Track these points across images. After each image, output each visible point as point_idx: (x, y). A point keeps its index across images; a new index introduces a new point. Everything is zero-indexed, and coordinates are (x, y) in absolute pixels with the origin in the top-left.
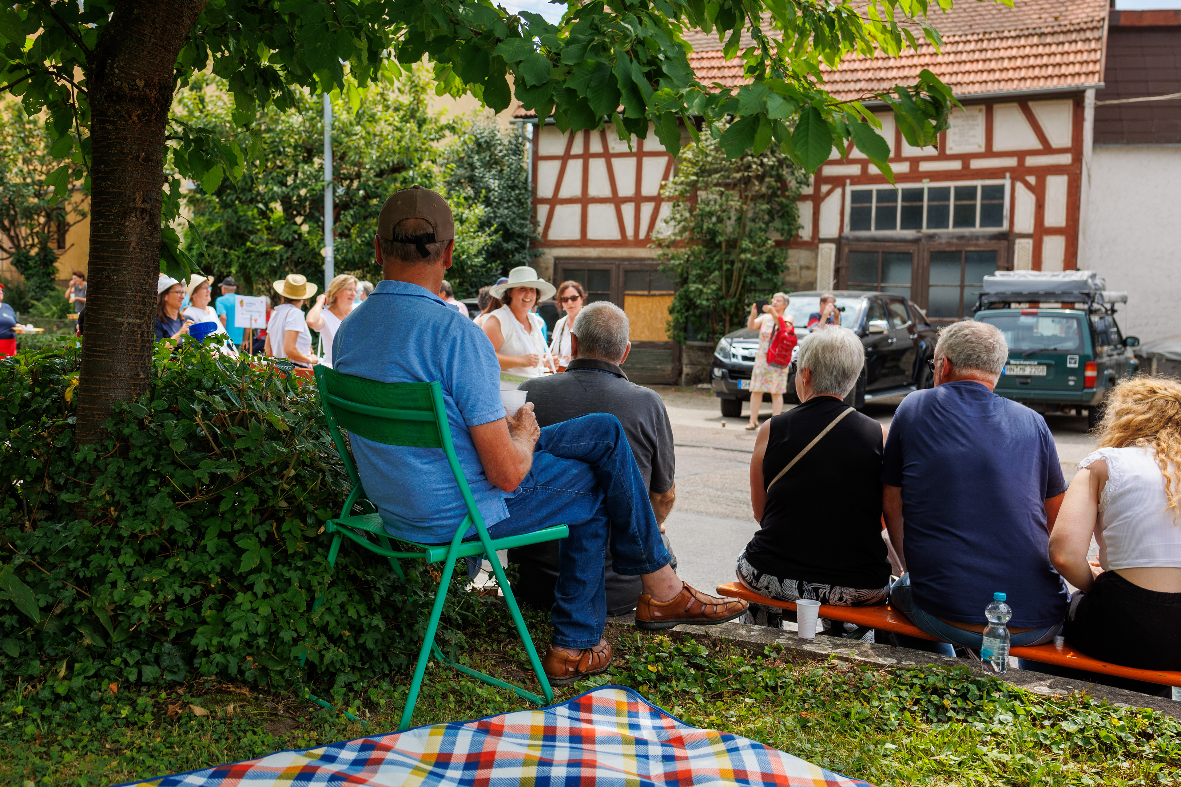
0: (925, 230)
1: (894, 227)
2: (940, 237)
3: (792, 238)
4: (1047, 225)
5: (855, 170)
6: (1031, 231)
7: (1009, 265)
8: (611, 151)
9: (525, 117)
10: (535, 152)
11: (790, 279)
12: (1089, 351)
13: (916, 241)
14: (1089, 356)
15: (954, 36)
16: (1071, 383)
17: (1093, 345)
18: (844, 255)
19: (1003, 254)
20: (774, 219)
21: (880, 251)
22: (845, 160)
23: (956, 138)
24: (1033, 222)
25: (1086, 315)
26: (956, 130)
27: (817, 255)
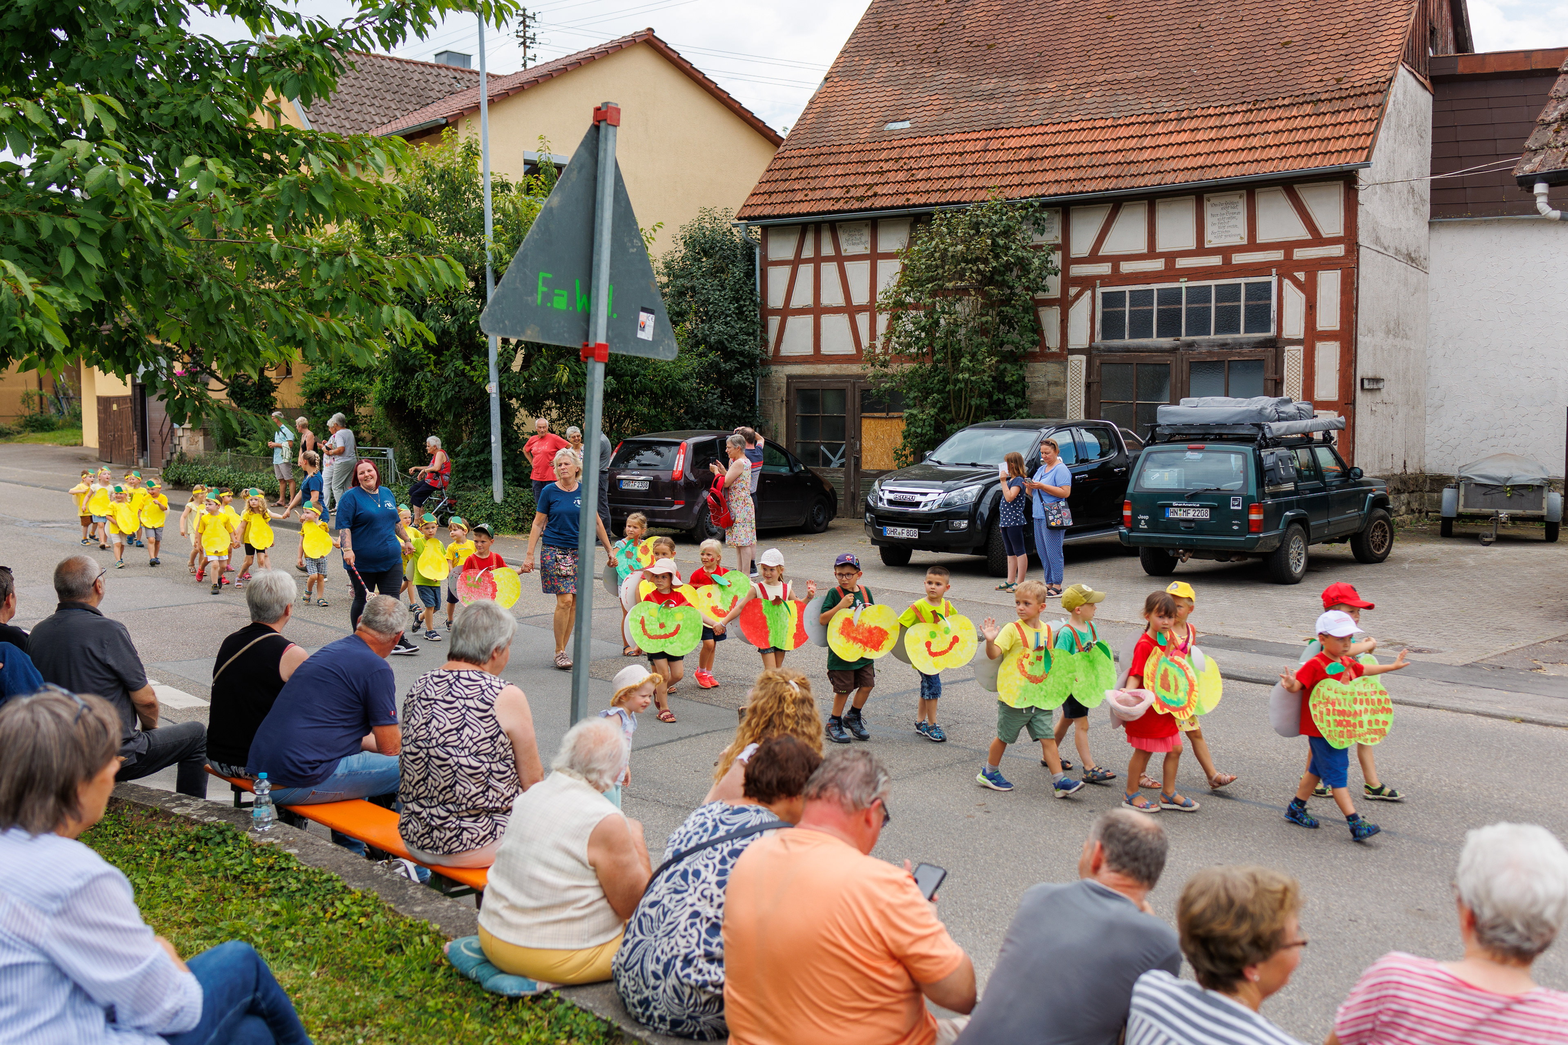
0: (1183, 338)
1: (1150, 336)
2: (1200, 346)
3: (1038, 349)
4: (1319, 328)
5: (1105, 269)
6: (1302, 336)
7: (1277, 377)
8: (843, 254)
9: (749, 218)
10: (764, 257)
11: (1038, 397)
12: (1252, 491)
13: (1174, 350)
14: (1253, 497)
15: (1222, 106)
16: (1235, 528)
17: (1260, 483)
18: (1096, 368)
19: (1271, 364)
20: (1014, 329)
21: (1135, 362)
22: (1094, 257)
23: (1215, 229)
24: (1303, 325)
25: (1254, 450)
26: (1215, 220)
27: (1066, 369)
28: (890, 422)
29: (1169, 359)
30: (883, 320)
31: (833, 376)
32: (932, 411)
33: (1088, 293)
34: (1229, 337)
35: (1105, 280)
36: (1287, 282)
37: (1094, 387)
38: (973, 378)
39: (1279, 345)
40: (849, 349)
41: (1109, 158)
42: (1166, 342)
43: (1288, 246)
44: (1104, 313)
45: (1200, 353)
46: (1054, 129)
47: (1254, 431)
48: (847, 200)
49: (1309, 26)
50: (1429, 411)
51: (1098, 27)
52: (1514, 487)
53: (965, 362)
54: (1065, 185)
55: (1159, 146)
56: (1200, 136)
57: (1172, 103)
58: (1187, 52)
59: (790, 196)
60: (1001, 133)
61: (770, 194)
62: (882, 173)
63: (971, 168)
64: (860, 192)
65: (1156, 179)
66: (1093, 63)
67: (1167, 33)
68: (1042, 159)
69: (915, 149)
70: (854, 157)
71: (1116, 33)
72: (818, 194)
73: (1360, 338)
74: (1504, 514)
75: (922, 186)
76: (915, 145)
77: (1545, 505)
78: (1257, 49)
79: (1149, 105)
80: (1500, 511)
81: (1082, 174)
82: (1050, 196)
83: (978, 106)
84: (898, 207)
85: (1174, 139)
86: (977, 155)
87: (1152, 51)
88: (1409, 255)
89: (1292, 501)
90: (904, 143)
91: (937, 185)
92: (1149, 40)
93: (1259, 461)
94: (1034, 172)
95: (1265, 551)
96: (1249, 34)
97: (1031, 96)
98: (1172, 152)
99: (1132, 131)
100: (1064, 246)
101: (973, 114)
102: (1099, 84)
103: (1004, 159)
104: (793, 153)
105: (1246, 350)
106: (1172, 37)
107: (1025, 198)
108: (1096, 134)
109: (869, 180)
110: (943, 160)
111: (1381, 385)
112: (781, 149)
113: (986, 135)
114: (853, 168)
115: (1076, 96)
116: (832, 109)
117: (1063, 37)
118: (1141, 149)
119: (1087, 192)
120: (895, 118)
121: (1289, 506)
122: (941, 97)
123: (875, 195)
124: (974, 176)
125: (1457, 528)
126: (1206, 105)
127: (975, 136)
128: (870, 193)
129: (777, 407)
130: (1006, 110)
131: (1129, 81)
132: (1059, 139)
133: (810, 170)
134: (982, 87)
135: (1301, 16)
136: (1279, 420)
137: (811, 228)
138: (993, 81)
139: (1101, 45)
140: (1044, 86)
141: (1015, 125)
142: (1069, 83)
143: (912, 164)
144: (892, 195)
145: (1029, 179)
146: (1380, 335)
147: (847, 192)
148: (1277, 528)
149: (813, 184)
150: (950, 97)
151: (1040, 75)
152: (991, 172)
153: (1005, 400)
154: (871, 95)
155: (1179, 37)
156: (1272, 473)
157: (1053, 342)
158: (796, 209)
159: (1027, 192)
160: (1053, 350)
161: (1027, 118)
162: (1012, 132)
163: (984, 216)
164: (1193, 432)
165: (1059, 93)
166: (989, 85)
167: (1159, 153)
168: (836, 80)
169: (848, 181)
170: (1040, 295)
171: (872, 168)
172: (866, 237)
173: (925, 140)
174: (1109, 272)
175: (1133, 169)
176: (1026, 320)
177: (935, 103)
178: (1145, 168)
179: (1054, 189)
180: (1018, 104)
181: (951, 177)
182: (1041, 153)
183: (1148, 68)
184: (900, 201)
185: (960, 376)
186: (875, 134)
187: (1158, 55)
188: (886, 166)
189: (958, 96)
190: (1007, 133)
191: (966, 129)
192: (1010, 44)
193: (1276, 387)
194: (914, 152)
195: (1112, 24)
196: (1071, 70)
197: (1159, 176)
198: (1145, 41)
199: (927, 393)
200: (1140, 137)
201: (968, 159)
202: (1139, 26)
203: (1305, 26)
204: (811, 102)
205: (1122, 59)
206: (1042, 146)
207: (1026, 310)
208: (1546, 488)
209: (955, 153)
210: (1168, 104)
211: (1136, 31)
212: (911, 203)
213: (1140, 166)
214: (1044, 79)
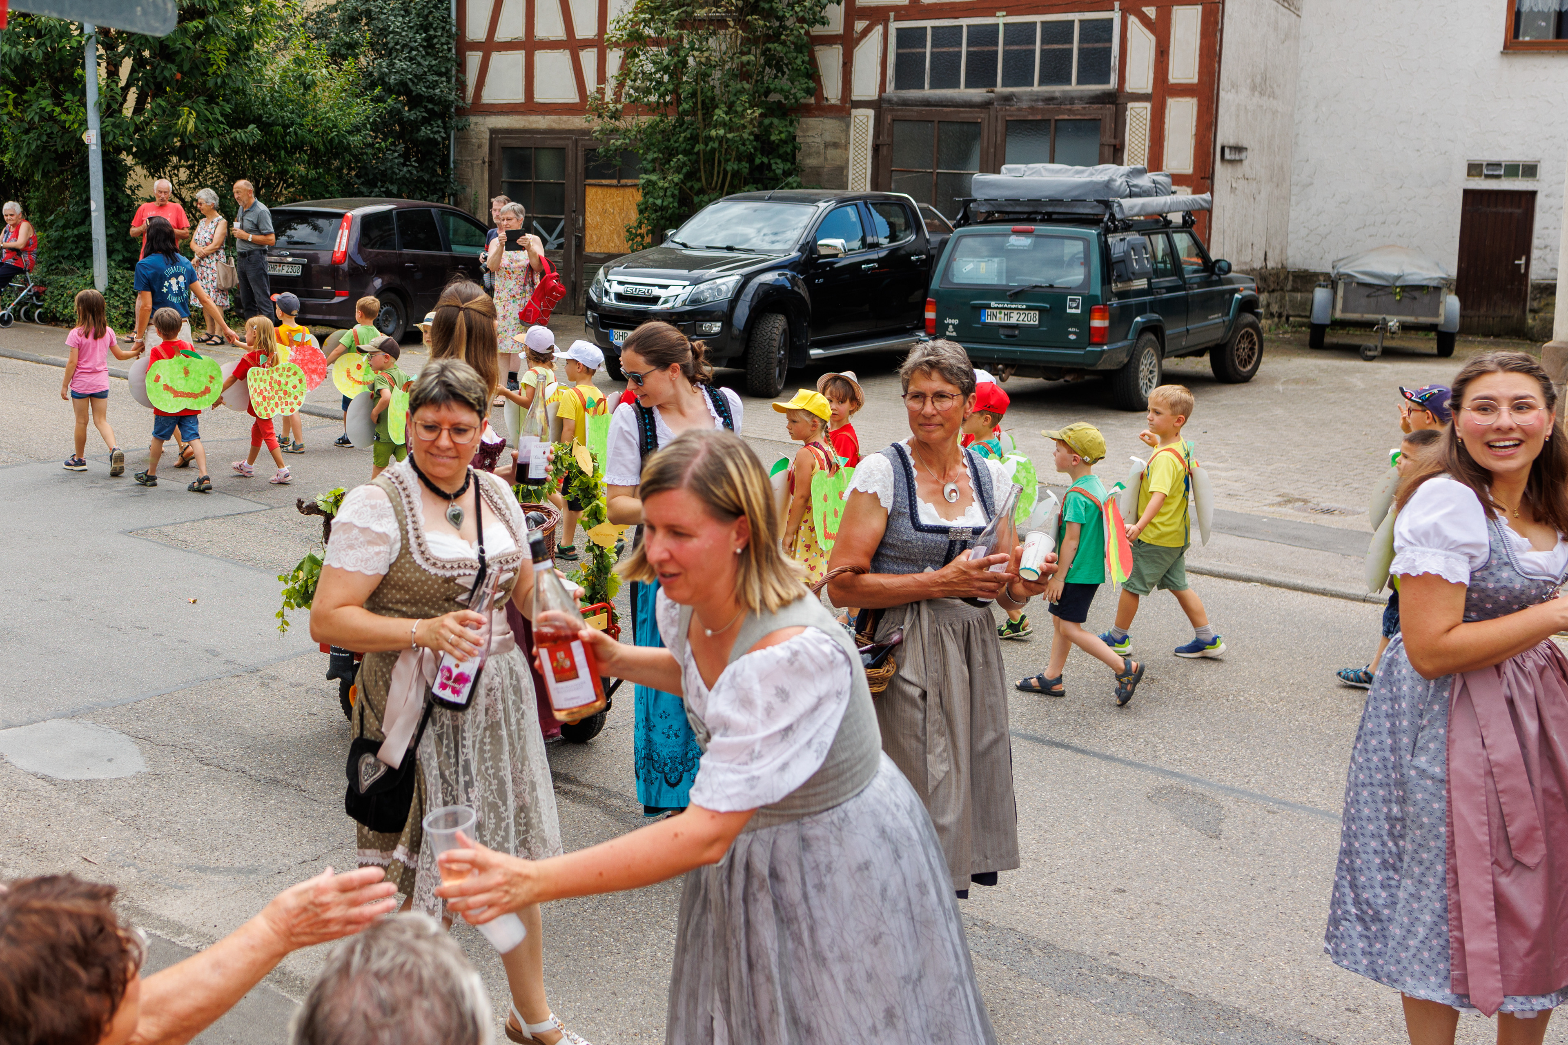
0: (999, 89)
1: (957, 85)
2: (1019, 99)
3: (812, 101)
4: (1171, 80)
6: (1149, 90)
7: (1117, 142)
11: (811, 162)
12: (1096, 289)
13: (986, 105)
14: (1096, 296)
16: (1072, 337)
17: (1106, 280)
18: (886, 126)
19: (1109, 124)
20: (783, 73)
21: (936, 119)
24: (1151, 75)
25: (1099, 235)
27: (848, 126)
28: (621, 191)
29: (980, 116)
30: (614, 58)
31: (550, 131)
32: (677, 178)
33: (879, 29)
34: (1057, 89)
35: (901, 12)
36: (1133, 20)
37: (884, 151)
38: (729, 136)
39: (1120, 101)
40: (572, 96)
42: (978, 94)
44: (898, 56)
45: (1020, 109)
47: (1099, 210)
50: (1295, 190)
52: (1405, 288)
53: (720, 114)
73: (1222, 93)
74: (1393, 322)
77: (1442, 311)
80: (1388, 318)
89: (1144, 304)
93: (1105, 250)
95: (1108, 367)
105: (1078, 106)
111: (1243, 155)
121: (1141, 309)
125: (1328, 339)
129: (477, 170)
136: (1131, 195)
146: (1245, 91)
148: (1126, 338)
153: (770, 165)
156: (1122, 265)
157: (832, 92)
160: (833, 102)
164: (1018, 209)
170: (818, 30)
174: (907, 2)
176: (799, 61)
185: (713, 133)
193: (1116, 154)
199: (670, 153)
207: (799, 49)
208: (1444, 290)
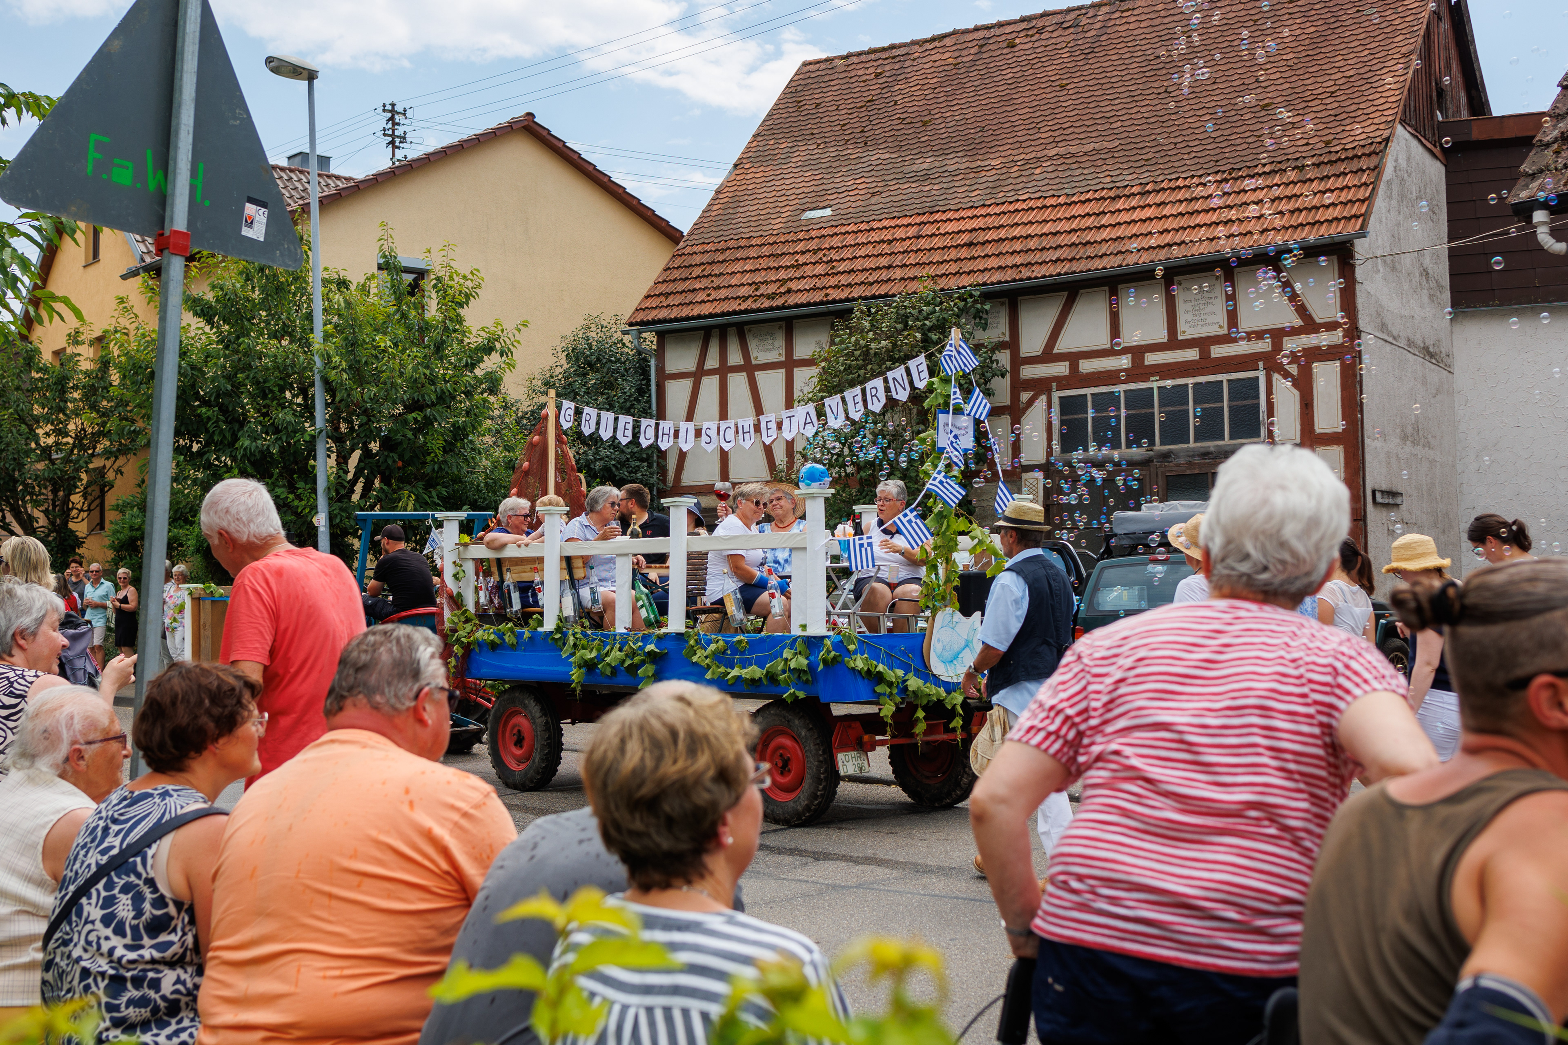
0: (1158, 447)
1: (1117, 445)
2: (1177, 456)
4: (1318, 431)
5: (1061, 369)
8: (754, 362)
9: (642, 323)
10: (661, 369)
13: (1146, 462)
15: (1193, 177)
22: (1048, 356)
23: (1189, 317)
24: (1298, 427)
26: (1189, 306)
29: (1140, 473)
33: (1043, 399)
34: (1211, 445)
35: (1062, 382)
36: (1277, 378)
37: (1054, 510)
40: (764, 474)
41: (1062, 240)
42: (1138, 453)
43: (1278, 335)
44: (1062, 422)
45: (1179, 465)
46: (997, 210)
48: (756, 298)
49: (1292, 85)
51: (1049, 96)
54: (1009, 272)
55: (1119, 224)
56: (1167, 211)
57: (1135, 176)
58: (1152, 120)
59: (690, 297)
60: (937, 217)
61: (667, 295)
62: (798, 266)
63: (901, 257)
64: (771, 289)
65: (1116, 261)
66: (1043, 136)
67: (1128, 100)
68: (983, 244)
69: (836, 239)
70: (766, 251)
71: (1070, 102)
72: (723, 293)
73: (1367, 441)
75: (844, 279)
76: (836, 234)
78: (1233, 113)
79: (1108, 179)
81: (1030, 258)
82: (992, 284)
83: (910, 188)
84: (815, 304)
85: (1137, 215)
86: (908, 243)
87: (1111, 120)
88: (1426, 349)
90: (824, 232)
91: (861, 277)
92: (1108, 109)
94: (974, 258)
96: (1223, 97)
97: (972, 175)
98: (1135, 229)
99: (1088, 208)
100: (1013, 344)
101: (904, 197)
102: (1050, 158)
103: (940, 245)
104: (695, 249)
106: (1134, 104)
107: (964, 287)
108: (1046, 214)
109: (782, 275)
110: (869, 250)
111: (1398, 500)
112: (681, 244)
113: (918, 220)
114: (764, 263)
115: (1024, 173)
116: (742, 199)
117: (1009, 109)
118: (1099, 228)
119: (1036, 278)
120: (814, 205)
122: (868, 180)
123: (789, 291)
124: (905, 265)
126: (1173, 176)
127: (905, 221)
128: (782, 290)
130: (942, 191)
131: (1085, 154)
132: (1003, 220)
133: (715, 267)
134: (915, 167)
135: (1283, 75)
137: (716, 332)
138: (928, 160)
139: (1053, 116)
140: (987, 163)
141: (952, 207)
142: (1016, 158)
143: (834, 255)
144: (808, 291)
145: (968, 266)
146: (1394, 442)
147: (757, 290)
149: (717, 282)
150: (878, 179)
151: (982, 151)
152: (924, 260)
154: (787, 182)
155: (1143, 103)
157: (1002, 459)
158: (696, 311)
159: (965, 281)
160: (1004, 467)
161: (967, 199)
162: (950, 215)
163: (914, 308)
165: (1005, 170)
166: (923, 165)
167: (1120, 232)
168: (747, 166)
169: (758, 278)
171: (786, 261)
172: (780, 342)
173: (849, 228)
174: (1067, 373)
175: (1090, 251)
177: (860, 187)
178: (1104, 249)
179: (997, 277)
180: (957, 184)
181: (878, 268)
182: (982, 237)
183: (1107, 139)
184: (818, 297)
186: (790, 224)
187: (1119, 124)
188: (802, 259)
189: (887, 178)
190: (944, 217)
191: (896, 214)
192: (948, 120)
194: (836, 242)
195: (1065, 92)
196: (1018, 145)
197: (1120, 258)
198: (1103, 109)
200: (1098, 215)
201: (899, 247)
202: (1096, 93)
203: (1287, 85)
204: (718, 192)
205: (1077, 130)
206: (984, 230)
209: (883, 241)
210: (1130, 177)
211: (1094, 99)
212: (830, 298)
213: (1098, 247)
214: (987, 156)
